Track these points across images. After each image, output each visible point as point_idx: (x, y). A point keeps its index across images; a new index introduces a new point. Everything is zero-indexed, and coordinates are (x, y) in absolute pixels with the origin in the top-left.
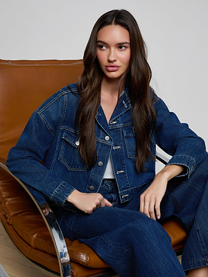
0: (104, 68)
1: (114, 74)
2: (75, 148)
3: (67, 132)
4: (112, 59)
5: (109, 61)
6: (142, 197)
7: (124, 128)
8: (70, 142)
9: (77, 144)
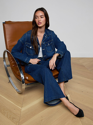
0: (37, 24)
1: (40, 25)
2: (30, 49)
3: (28, 44)
4: (39, 20)
5: (39, 21)
6: (50, 61)
7: (45, 44)
8: (29, 47)
9: (31, 47)
